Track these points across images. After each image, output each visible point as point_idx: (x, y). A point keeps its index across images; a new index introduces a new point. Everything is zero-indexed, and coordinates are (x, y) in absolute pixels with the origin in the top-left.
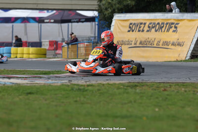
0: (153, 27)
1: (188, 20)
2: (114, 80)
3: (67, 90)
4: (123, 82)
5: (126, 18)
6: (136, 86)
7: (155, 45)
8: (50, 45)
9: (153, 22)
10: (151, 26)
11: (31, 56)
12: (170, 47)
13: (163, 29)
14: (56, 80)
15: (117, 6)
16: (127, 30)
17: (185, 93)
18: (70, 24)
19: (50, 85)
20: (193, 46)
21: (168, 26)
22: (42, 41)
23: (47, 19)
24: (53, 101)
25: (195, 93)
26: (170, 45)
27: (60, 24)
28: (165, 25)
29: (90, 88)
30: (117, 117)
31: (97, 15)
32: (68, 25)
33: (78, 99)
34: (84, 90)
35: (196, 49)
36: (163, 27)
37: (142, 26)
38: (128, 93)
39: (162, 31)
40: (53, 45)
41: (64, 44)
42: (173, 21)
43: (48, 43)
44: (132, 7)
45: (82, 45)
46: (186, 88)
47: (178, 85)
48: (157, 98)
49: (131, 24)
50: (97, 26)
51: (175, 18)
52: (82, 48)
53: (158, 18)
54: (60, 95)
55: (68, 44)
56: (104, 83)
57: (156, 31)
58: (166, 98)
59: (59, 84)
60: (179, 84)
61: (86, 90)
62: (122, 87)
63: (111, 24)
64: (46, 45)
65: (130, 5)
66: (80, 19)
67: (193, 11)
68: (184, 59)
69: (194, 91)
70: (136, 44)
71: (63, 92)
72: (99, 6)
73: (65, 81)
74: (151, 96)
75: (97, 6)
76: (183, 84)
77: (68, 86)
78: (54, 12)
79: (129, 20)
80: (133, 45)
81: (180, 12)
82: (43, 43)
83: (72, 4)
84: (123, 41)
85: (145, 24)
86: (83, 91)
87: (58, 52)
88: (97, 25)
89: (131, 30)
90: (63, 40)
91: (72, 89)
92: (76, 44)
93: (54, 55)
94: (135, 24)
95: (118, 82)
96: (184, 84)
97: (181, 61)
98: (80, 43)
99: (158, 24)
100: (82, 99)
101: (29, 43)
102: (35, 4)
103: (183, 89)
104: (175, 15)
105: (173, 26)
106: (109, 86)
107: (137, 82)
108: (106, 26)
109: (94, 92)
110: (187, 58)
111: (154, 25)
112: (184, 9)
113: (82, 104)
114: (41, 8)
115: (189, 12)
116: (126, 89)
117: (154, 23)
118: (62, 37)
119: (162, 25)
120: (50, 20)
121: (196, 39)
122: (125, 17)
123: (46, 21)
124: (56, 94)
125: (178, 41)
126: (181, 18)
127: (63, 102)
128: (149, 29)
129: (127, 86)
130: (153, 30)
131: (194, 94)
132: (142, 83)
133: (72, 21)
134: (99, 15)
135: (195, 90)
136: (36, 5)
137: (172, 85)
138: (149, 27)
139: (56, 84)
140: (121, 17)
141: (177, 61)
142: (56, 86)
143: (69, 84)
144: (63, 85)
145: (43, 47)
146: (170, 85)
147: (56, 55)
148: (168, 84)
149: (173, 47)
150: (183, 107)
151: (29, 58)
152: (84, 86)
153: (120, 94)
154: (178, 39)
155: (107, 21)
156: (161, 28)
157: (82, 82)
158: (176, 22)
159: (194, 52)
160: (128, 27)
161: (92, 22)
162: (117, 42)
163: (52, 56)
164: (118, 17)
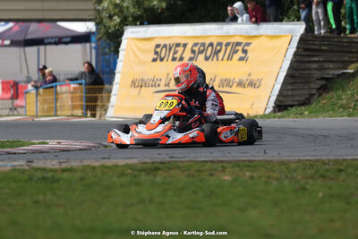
0: (202, 52)
1: (268, 36)
2: (117, 158)
3: (20, 181)
4: (134, 161)
5: (148, 36)
6: (157, 169)
8: (3, 89)
9: (200, 41)
10: (196, 49)
12: (234, 89)
13: (221, 55)
14: (3, 161)
15: (132, 10)
16: (151, 59)
17: (251, 182)
18: (42, 48)
20: (278, 87)
21: (229, 48)
25: (270, 180)
26: (235, 85)
27: (22, 49)
28: (224, 48)
29: (65, 175)
30: (110, 232)
31: (94, 29)
32: (39, 51)
33: (41, 197)
34: (54, 180)
35: (285, 93)
36: (220, 51)
37: (180, 49)
38: (138, 184)
39: (218, 60)
40: (10, 90)
41: (30, 87)
42: (239, 40)
44: (162, 13)
45: (64, 89)
46: (254, 171)
47: (238, 166)
48: (195, 192)
49: (158, 46)
50: (94, 51)
51: (244, 34)
52: (65, 95)
53: (212, 34)
54: (7, 191)
56: (96, 164)
57: (207, 59)
58: (212, 193)
59: (7, 169)
60: (241, 164)
61: (58, 181)
62: (129, 171)
63: (119, 46)
65: (158, 9)
66: (60, 38)
68: (261, 113)
69: (269, 178)
70: (168, 85)
71: (13, 185)
73: (21, 163)
74: (183, 189)
75: (93, 12)
77: (23, 172)
78: (11, 24)
79: (154, 38)
80: (162, 88)
83: (44, 10)
84: (143, 80)
85: (185, 45)
86: (52, 182)
87: (18, 102)
88: (95, 48)
89: (158, 58)
90: (29, 81)
91: (31, 179)
92: (52, 87)
93: (11, 110)
94: (165, 46)
95: (121, 162)
96: (251, 164)
97: (256, 116)
98: (61, 85)
99: (211, 44)
100: (49, 197)
103: (248, 174)
104: (241, 28)
105: (240, 48)
106: (105, 170)
107: (159, 160)
108: (110, 49)
109: (73, 183)
110: (268, 111)
111: (202, 48)
113: (48, 207)
115: (270, 21)
116: (135, 176)
117: (203, 44)
118: (26, 74)
119: (219, 48)
120: (3, 41)
121: (285, 74)
122: (146, 32)
125: (250, 78)
126: (255, 33)
127: (10, 205)
128: (193, 55)
129: (140, 171)
130: (201, 57)
131: (266, 183)
132: (169, 162)
133: (46, 41)
134: (97, 29)
135: (271, 174)
137: (227, 165)
138: (193, 52)
139: (2, 169)
140: (138, 32)
143: (26, 168)
144: (14, 170)
146: (223, 167)
147: (15, 109)
148: (220, 165)
149: (240, 90)
152: (56, 171)
153: (122, 186)
154: (250, 75)
155: (111, 40)
156: (217, 52)
157: (52, 164)
158: (244, 41)
159: (281, 99)
160: (153, 53)
161: (84, 44)
162: (133, 82)
163: (7, 112)
164: (133, 32)
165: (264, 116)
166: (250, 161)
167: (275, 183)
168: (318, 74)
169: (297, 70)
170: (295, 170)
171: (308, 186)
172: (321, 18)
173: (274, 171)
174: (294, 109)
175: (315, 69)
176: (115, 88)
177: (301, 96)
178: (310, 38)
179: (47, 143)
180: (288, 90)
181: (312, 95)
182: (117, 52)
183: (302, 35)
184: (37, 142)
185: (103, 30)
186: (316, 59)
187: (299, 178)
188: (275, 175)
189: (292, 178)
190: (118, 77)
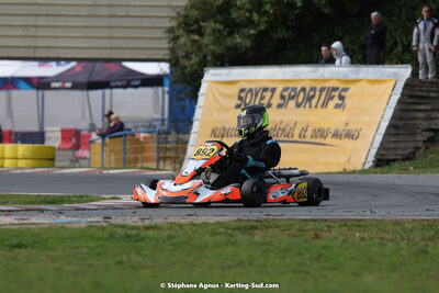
0: (292, 98)
1: (368, 81)
2: (205, 215)
3: (100, 239)
4: (226, 219)
5: (231, 78)
6: (253, 228)
7: (296, 138)
8: (63, 138)
9: (291, 85)
10: (286, 94)
11: (21, 163)
12: (329, 140)
13: (314, 101)
14: (76, 216)
15: (212, 47)
16: (234, 105)
17: (363, 244)
18: (108, 91)
19: (62, 227)
20: (379, 139)
21: (324, 93)
22: (46, 129)
23: (57, 81)
24: (68, 264)
25: (385, 242)
26: (330, 136)
27: (85, 92)
28: (318, 93)
29: (150, 233)
31: (168, 72)
32: (104, 94)
33: (125, 258)
34: (139, 239)
35: (387, 145)
36: (313, 97)
37: (268, 94)
38: (235, 244)
39: (310, 106)
40: (71, 139)
41: (94, 136)
42: (335, 84)
43: (59, 135)
44: (246, 52)
46: (364, 232)
47: (346, 225)
48: (300, 254)
49: (242, 90)
50: (167, 97)
51: (340, 77)
53: (303, 77)
55: (103, 136)
56: (183, 221)
57: (298, 106)
58: (320, 255)
59: (81, 226)
60: (349, 223)
61: (143, 239)
62: (223, 230)
63: (198, 91)
64: (54, 139)
65: (241, 48)
66: (129, 81)
67: (379, 62)
68: (359, 167)
69: (382, 239)
71: (92, 243)
72: (173, 50)
73: (97, 219)
74: (286, 250)
75: (167, 52)
76: (358, 224)
77: (103, 229)
78: (73, 64)
79: (238, 82)
81: (352, 63)
82: (47, 135)
83: (111, 48)
84: (224, 129)
85: (273, 90)
86: (137, 241)
87: (80, 153)
88: (168, 92)
89: (242, 103)
90: (92, 128)
91: (112, 236)
92: (121, 136)
93: (72, 161)
94: (251, 90)
95: (212, 220)
97: (354, 172)
99: (303, 89)
100: (134, 257)
101: (17, 134)
102: (30, 47)
103: (357, 234)
104: (340, 70)
105: (336, 94)
106: (194, 228)
107: (254, 218)
108: (187, 95)
109: (161, 241)
110: (368, 166)
111: (293, 94)
112: (360, 57)
113: (134, 268)
114: (44, 55)
115: (371, 63)
116: (231, 236)
117: (294, 89)
118: (88, 121)
119: (312, 93)
120: (64, 82)
121: (387, 123)
122: (229, 74)
123: (54, 85)
124: (75, 248)
125: (347, 128)
126: (354, 77)
127: (90, 265)
128: (282, 102)
129: (234, 229)
130: (292, 103)
131: (380, 244)
132: (266, 221)
133: (112, 84)
134: (171, 72)
135: (385, 235)
136: (32, 50)
137: (332, 224)
138: (282, 97)
139: (76, 226)
140: (220, 74)
141: (345, 172)
142: (75, 229)
143: (105, 224)
144: (91, 226)
145: (48, 143)
146: (328, 226)
147: (77, 161)
148: (325, 224)
149: (335, 141)
150: (356, 275)
151: (17, 168)
152: (138, 228)
153: (217, 246)
154: (347, 125)
155: (189, 84)
156: (310, 98)
157: (133, 220)
158: (342, 86)
159: (382, 152)
160: (237, 98)
161: (155, 88)
162: (213, 131)
163: (67, 163)
164: (214, 75)
165: (363, 172)
166: (358, 220)
167: (390, 244)
168: (424, 124)
169: (401, 119)
170: (412, 231)
171: (429, 249)
172: (428, 61)
173: (388, 232)
174: (396, 164)
175: (422, 119)
176: (193, 138)
177: (405, 149)
178: (417, 83)
179: (120, 199)
180: (391, 142)
181: (417, 148)
182: (195, 97)
183: (408, 79)
184: (108, 197)
185: (179, 73)
186: (423, 107)
187: (417, 239)
188: (389, 236)
189: (408, 239)
190: (196, 126)
